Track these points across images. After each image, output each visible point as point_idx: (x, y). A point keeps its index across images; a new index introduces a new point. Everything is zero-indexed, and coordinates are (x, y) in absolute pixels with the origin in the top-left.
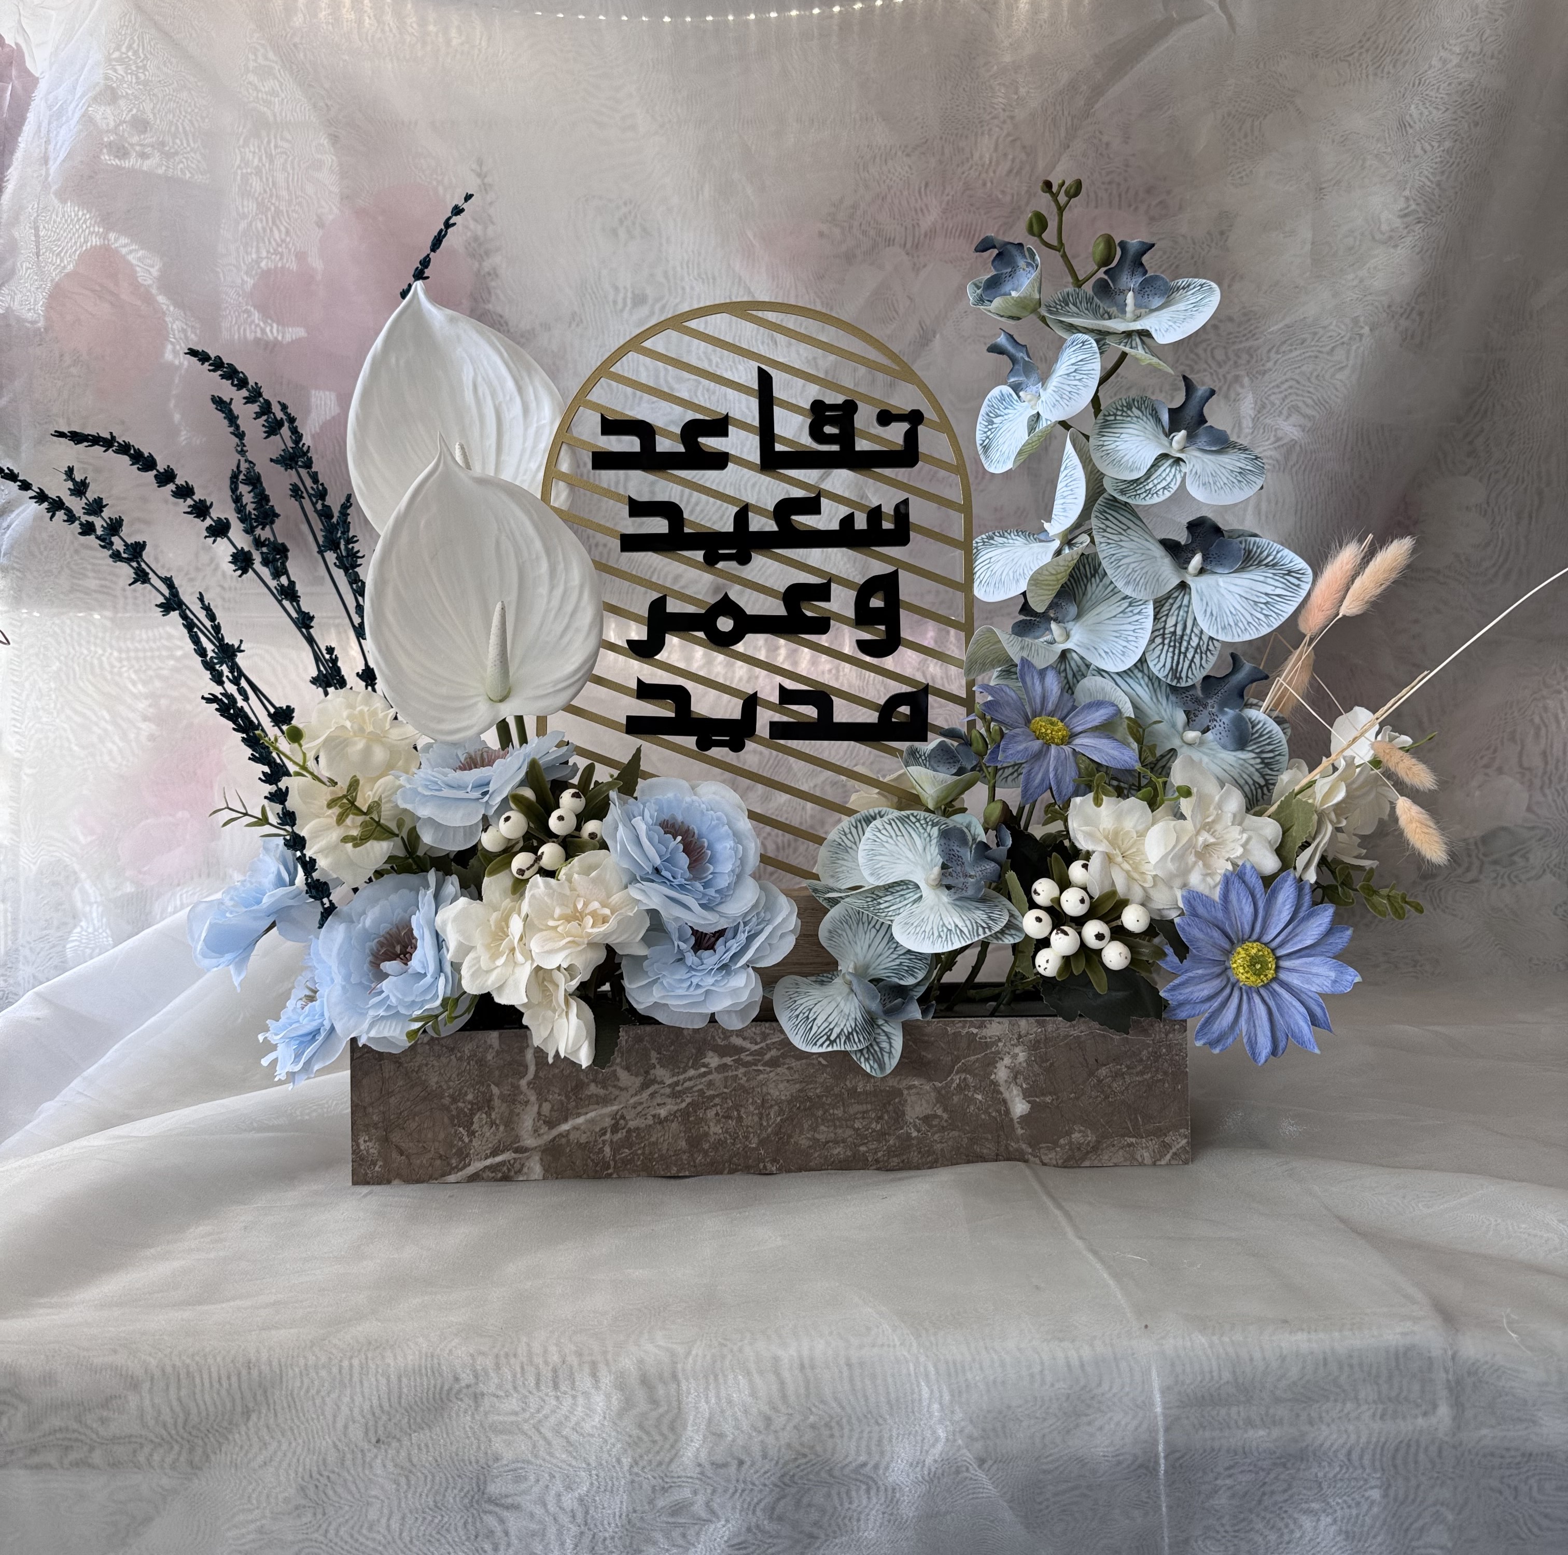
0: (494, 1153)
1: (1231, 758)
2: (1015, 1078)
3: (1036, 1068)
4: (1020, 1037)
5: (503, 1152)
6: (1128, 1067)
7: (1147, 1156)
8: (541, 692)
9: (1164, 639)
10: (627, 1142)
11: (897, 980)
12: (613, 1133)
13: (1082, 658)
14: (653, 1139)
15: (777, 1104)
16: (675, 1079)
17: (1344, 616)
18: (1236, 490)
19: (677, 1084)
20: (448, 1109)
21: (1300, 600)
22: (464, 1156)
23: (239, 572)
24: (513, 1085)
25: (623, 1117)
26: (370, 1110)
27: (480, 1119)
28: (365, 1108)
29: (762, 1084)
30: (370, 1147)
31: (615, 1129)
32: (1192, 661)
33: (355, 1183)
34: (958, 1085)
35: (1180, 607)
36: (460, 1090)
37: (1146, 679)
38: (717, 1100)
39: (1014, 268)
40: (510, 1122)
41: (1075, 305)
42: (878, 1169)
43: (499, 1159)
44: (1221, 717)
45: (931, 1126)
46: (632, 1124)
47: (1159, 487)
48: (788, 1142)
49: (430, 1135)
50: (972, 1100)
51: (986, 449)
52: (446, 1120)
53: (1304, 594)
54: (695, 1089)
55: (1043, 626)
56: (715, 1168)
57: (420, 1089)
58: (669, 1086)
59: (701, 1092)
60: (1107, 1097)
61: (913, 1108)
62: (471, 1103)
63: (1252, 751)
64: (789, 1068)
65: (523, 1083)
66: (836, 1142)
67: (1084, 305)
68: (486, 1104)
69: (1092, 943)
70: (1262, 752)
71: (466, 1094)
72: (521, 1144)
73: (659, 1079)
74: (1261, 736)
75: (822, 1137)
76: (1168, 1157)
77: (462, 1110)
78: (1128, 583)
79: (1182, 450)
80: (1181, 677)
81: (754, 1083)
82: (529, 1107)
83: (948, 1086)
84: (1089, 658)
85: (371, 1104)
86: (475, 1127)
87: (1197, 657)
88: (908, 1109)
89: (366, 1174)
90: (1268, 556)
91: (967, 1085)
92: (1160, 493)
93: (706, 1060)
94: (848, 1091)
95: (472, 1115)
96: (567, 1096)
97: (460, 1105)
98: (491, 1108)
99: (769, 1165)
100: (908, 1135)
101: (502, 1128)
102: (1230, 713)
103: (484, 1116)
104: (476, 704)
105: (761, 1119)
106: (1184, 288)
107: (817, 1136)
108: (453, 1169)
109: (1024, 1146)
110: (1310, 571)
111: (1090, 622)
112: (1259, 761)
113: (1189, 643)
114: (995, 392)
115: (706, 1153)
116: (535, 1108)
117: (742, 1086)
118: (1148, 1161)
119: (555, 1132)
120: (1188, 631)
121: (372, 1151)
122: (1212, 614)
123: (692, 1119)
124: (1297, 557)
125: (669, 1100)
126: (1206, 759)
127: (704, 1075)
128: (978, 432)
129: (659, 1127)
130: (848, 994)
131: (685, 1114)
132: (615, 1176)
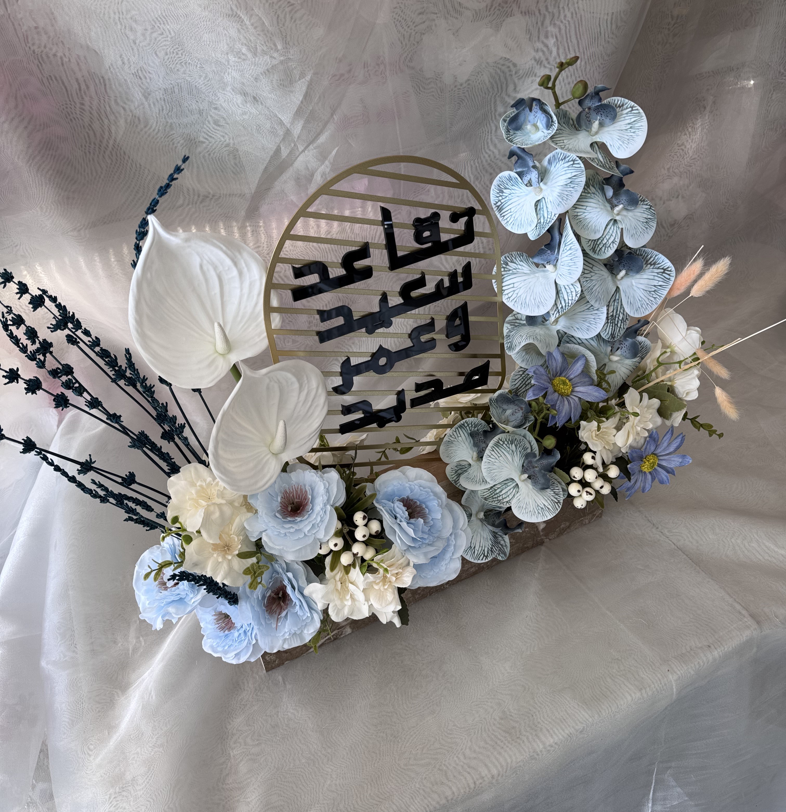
1: (630, 362)
5: (333, 632)
9: (608, 320)
17: (692, 297)
21: (670, 287)
32: (620, 327)
33: (268, 671)
35: (615, 300)
43: (331, 635)
50: (524, 532)
53: (671, 283)
63: (639, 357)
72: (340, 626)
74: (643, 348)
76: (595, 518)
79: (619, 214)
80: (615, 337)
87: (622, 324)
89: (272, 666)
90: (651, 258)
102: (630, 340)
109: (543, 537)
111: (570, 314)
114: (505, 174)
118: (587, 522)
120: (618, 312)
122: (631, 303)
124: (666, 259)
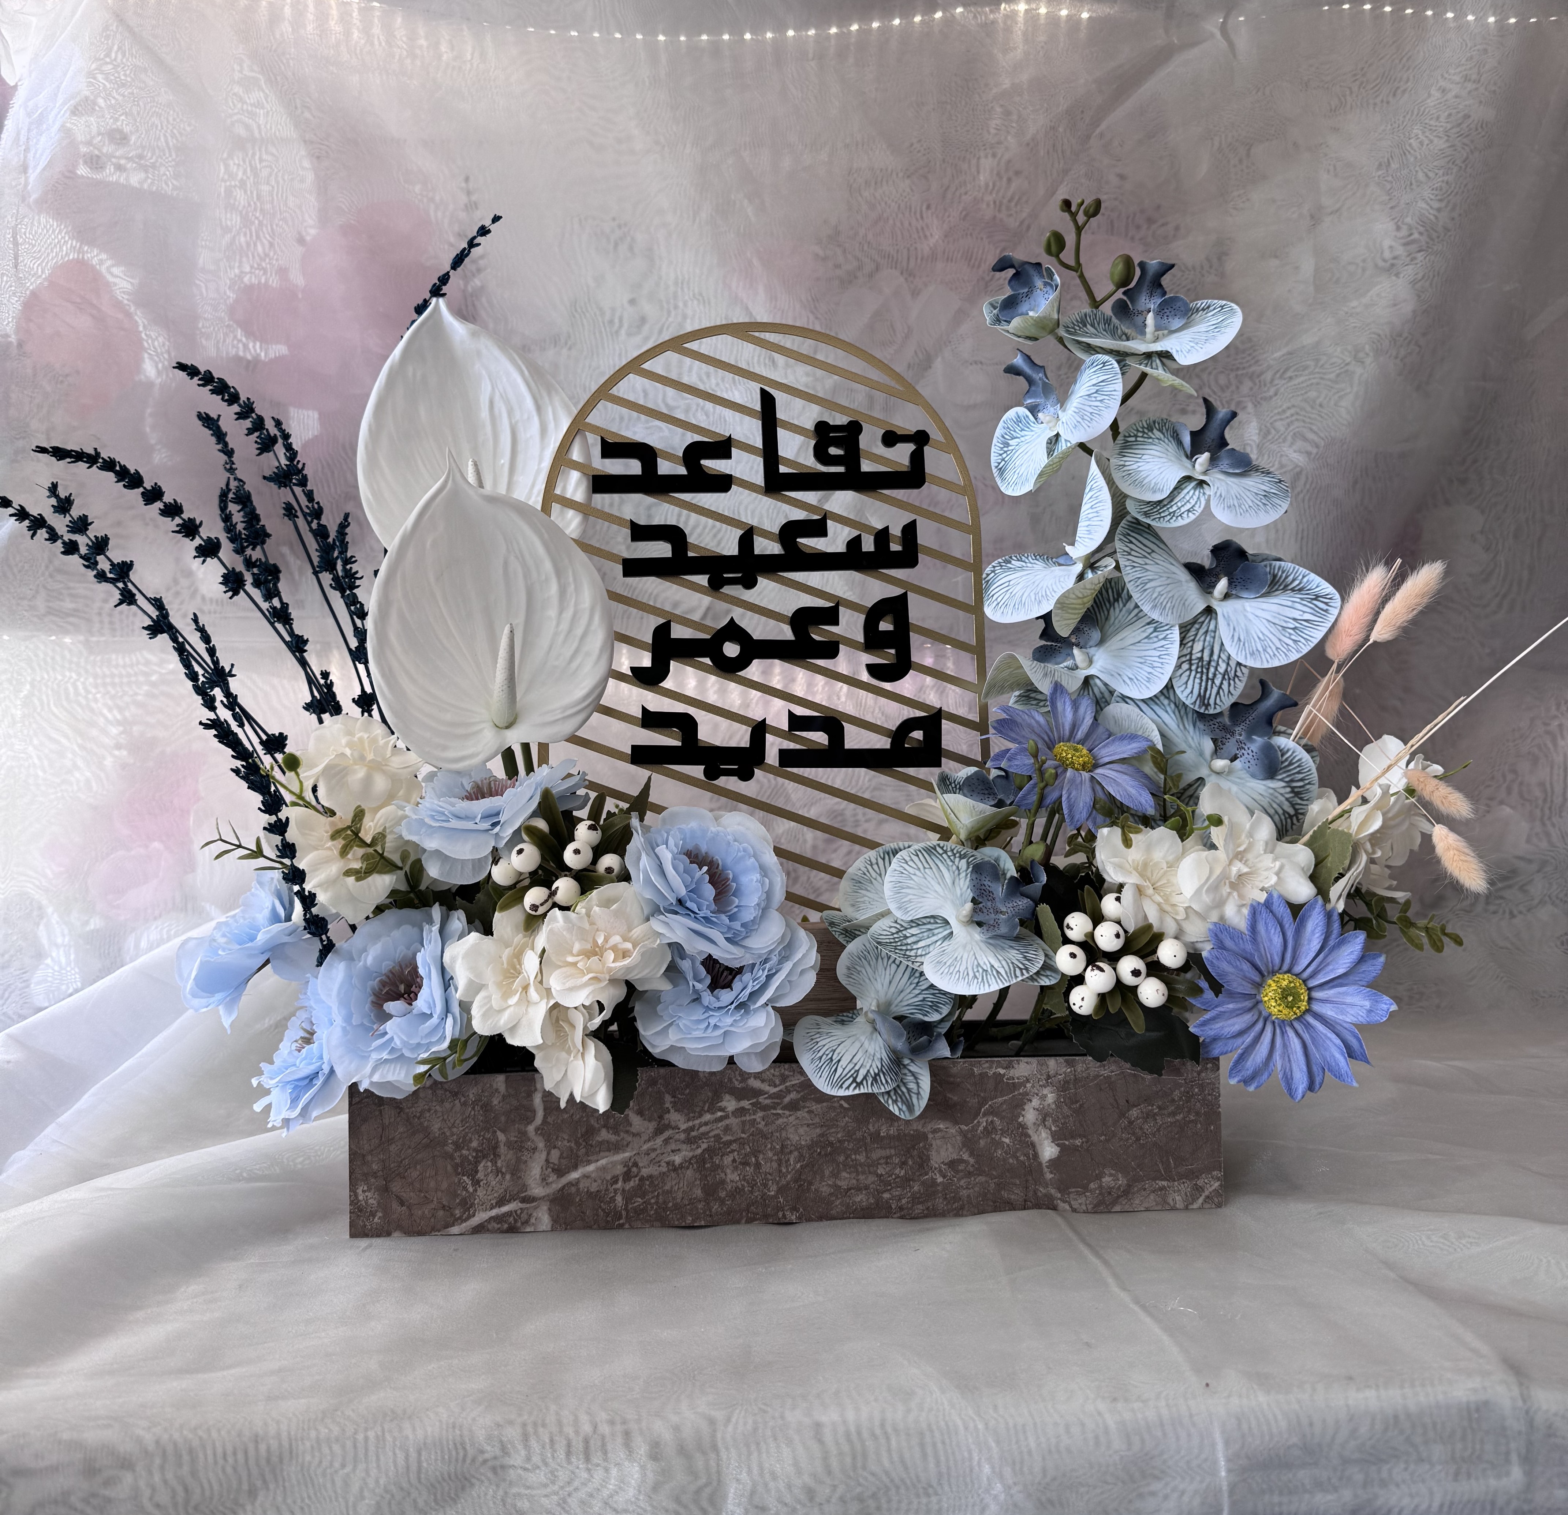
0: (501, 1203)
1: (1261, 788)
2: (1044, 1120)
3: (1065, 1109)
4: (1049, 1077)
5: (509, 1201)
6: (1160, 1108)
7: (1179, 1200)
8: (549, 718)
9: (1191, 664)
10: (639, 1191)
11: (921, 1017)
12: (624, 1181)
13: (1106, 685)
14: (667, 1187)
15: (797, 1149)
16: (690, 1124)
17: (1375, 642)
18: (1262, 514)
19: (692, 1129)
20: (452, 1157)
21: (1329, 625)
22: (468, 1207)
23: (230, 594)
24: (520, 1132)
25: (636, 1164)
26: (369, 1158)
27: (486, 1167)
28: (364, 1156)
29: (781, 1129)
30: (369, 1197)
31: (627, 1176)
32: (1220, 687)
33: (353, 1235)
34: (985, 1128)
35: (1207, 632)
36: (464, 1137)
37: (1173, 706)
38: (734, 1146)
39: (1031, 288)
40: (517, 1170)
41: (1093, 326)
42: (902, 1217)
43: (505, 1209)
44: (1249, 745)
45: (957, 1172)
46: (645, 1172)
47: (1183, 510)
48: (809, 1190)
49: (432, 1184)
50: (1000, 1144)
51: (1001, 471)
52: (449, 1168)
53: (1332, 619)
54: (712, 1134)
55: (1064, 651)
56: (731, 1218)
57: (422, 1136)
58: (684, 1131)
59: (717, 1137)
60: (1138, 1139)
61: (938, 1152)
62: (475, 1150)
63: (1281, 780)
64: (810, 1112)
65: (531, 1129)
66: (859, 1189)
67: (1102, 326)
68: (491, 1151)
69: (1129, 979)
70: (1292, 781)
71: (471, 1141)
72: (529, 1193)
73: (673, 1124)
74: (1291, 764)
75: (843, 1184)
76: (1201, 1200)
77: (466, 1157)
78: (1154, 607)
79: (1205, 473)
80: (1209, 704)
81: (772, 1128)
82: (537, 1154)
83: (975, 1129)
84: (1113, 685)
85: (371, 1152)
86: (480, 1175)
87: (1225, 683)
88: (933, 1154)
89: (365, 1226)
90: (1294, 580)
91: (994, 1128)
92: (1185, 515)
93: (723, 1104)
94: (871, 1135)
95: (477, 1162)
96: (578, 1144)
97: (464, 1152)
98: (497, 1156)
99: (788, 1213)
100: (934, 1181)
101: (508, 1177)
102: (1259, 741)
103: (489, 1164)
104: (481, 730)
105: (779, 1165)
106: (1203, 310)
107: (839, 1183)
108: (457, 1220)
109: (1053, 1191)
110: (1337, 596)
111: (1113, 648)
112: (1288, 790)
113: (1216, 669)
114: (1011, 413)
115: (722, 1202)
116: (544, 1156)
117: (761, 1132)
118: (1180, 1205)
119: (564, 1180)
120: (1215, 657)
121: (370, 1201)
122: (1239, 639)
123: (708, 1165)
124: (1323, 582)
125: (684, 1146)
126: (1234, 788)
127: (721, 1119)
128: (992, 454)
129: (673, 1175)
130: (872, 1033)
131: (700, 1161)
132: (627, 1226)
